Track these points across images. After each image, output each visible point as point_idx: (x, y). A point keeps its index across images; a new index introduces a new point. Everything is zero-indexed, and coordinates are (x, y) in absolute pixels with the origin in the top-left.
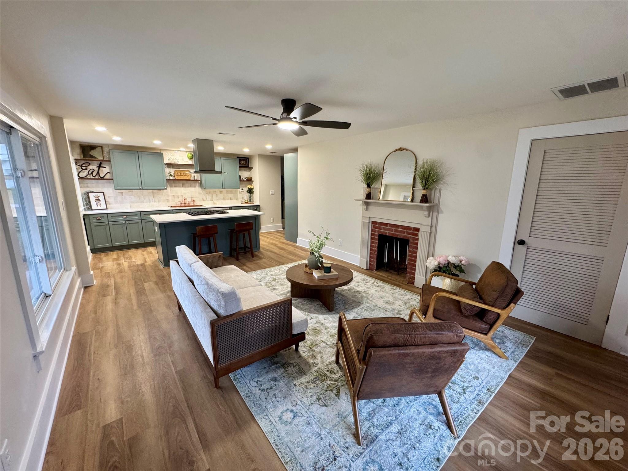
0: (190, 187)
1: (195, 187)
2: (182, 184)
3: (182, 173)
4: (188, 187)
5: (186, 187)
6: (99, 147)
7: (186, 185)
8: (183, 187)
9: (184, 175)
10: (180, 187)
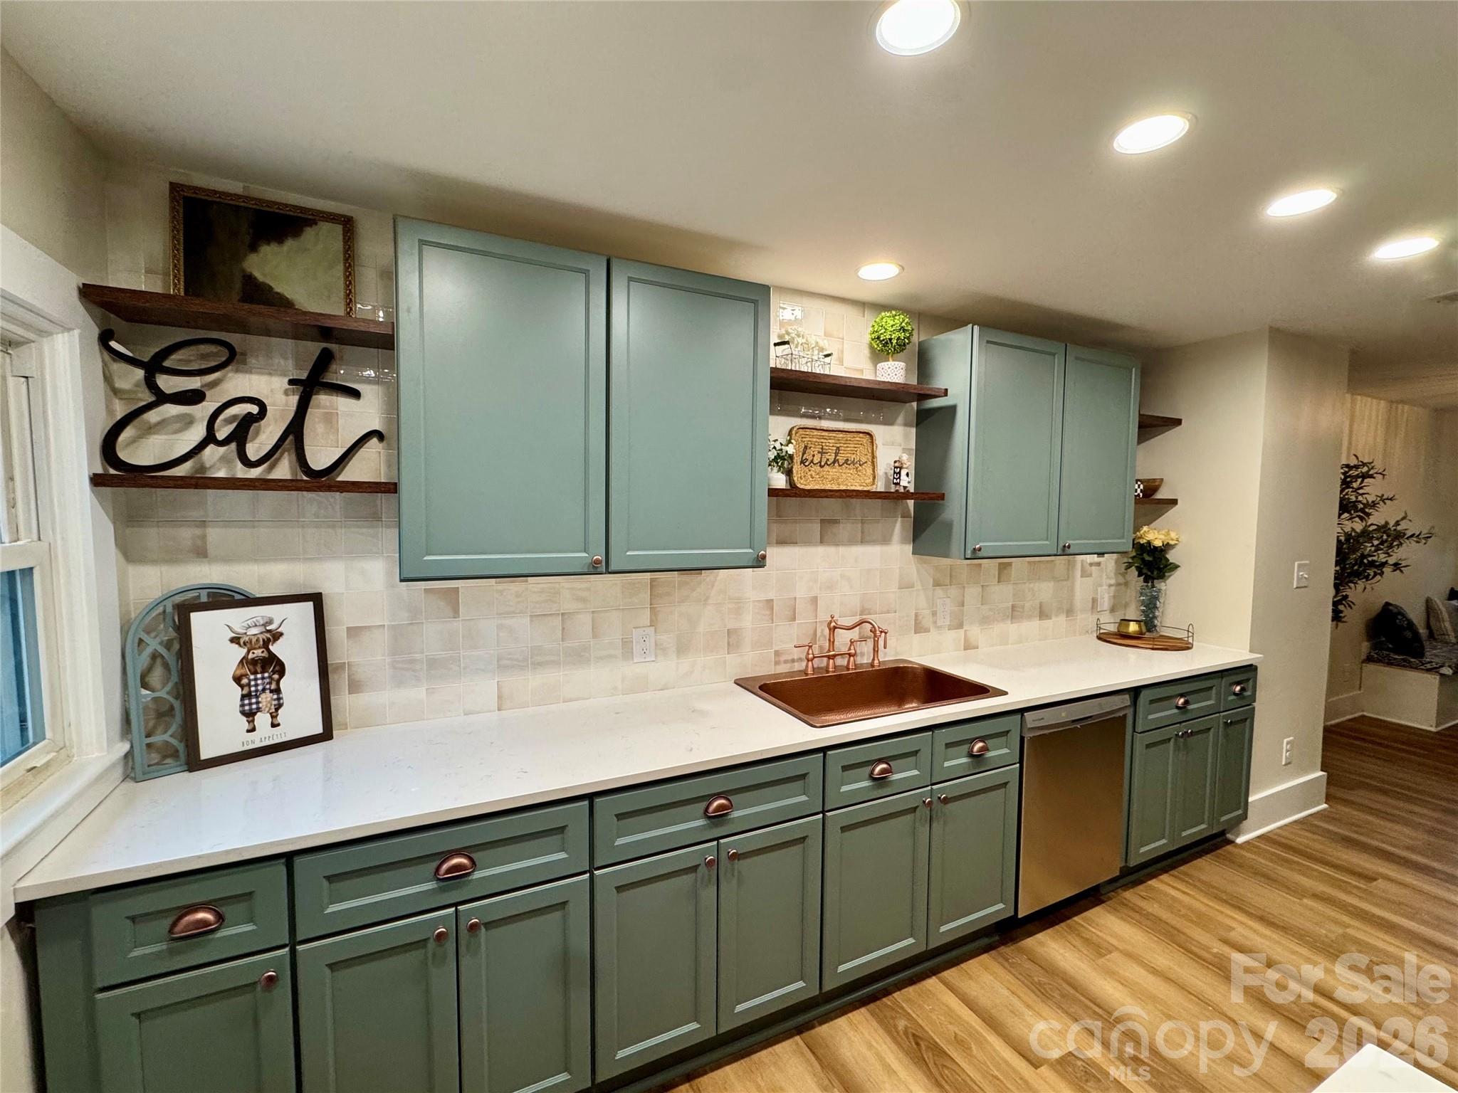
0: (863, 541)
1: (885, 540)
2: (822, 521)
3: (830, 444)
4: (851, 542)
5: (837, 544)
6: (325, 227)
7: (844, 529)
8: (822, 542)
9: (841, 459)
10: (807, 542)
